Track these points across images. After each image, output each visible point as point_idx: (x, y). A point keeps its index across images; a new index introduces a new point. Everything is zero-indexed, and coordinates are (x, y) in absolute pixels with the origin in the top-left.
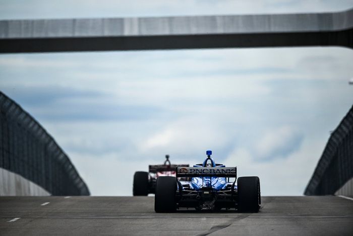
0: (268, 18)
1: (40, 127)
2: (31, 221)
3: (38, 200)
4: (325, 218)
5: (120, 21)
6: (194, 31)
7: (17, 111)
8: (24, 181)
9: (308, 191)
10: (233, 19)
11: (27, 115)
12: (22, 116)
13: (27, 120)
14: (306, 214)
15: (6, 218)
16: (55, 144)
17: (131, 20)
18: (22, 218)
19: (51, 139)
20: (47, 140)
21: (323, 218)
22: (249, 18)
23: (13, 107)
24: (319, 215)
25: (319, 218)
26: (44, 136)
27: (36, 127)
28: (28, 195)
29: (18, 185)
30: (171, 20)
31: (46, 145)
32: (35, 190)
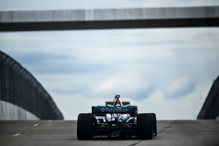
0: (174, 10)
1: (33, 77)
2: (27, 136)
3: (31, 123)
4: (210, 134)
5: (83, 12)
6: (129, 17)
7: (19, 67)
8: (23, 111)
9: (200, 117)
10: (153, 10)
11: (25, 70)
12: (22, 70)
13: (25, 73)
14: (198, 131)
15: (12, 134)
16: (42, 88)
17: (89, 11)
18: (22, 133)
19: (39, 85)
20: (37, 86)
21: (209, 134)
22: (163, 10)
23: (16, 65)
24: (206, 132)
25: (207, 134)
26: (35, 83)
27: (30, 78)
28: (25, 119)
29: (19, 113)
30: (114, 11)
31: (37, 89)
32: (30, 116)
